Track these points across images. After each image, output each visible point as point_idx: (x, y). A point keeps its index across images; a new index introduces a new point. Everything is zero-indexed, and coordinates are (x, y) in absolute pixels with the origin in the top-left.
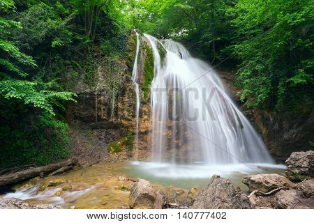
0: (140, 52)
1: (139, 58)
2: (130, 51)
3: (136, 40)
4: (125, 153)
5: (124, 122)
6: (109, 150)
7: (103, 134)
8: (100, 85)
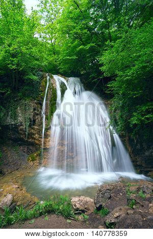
0: (48, 92)
1: (47, 97)
2: (42, 91)
3: (46, 83)
4: (38, 161)
5: (37, 142)
6: (28, 160)
7: (26, 149)
8: (20, 119)
